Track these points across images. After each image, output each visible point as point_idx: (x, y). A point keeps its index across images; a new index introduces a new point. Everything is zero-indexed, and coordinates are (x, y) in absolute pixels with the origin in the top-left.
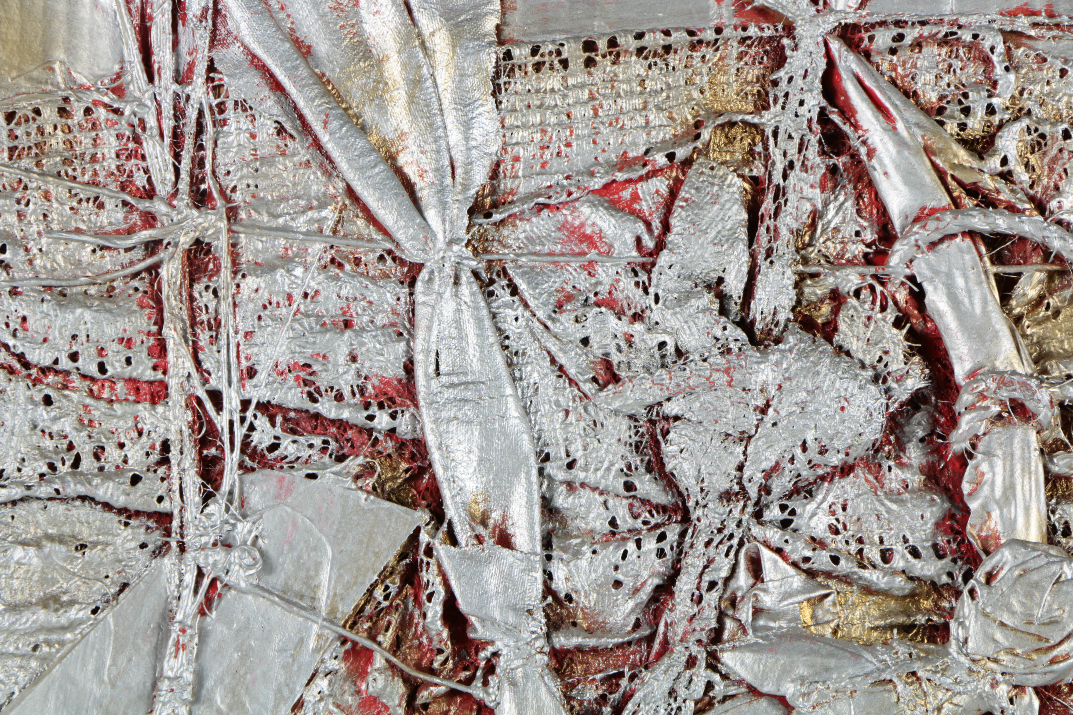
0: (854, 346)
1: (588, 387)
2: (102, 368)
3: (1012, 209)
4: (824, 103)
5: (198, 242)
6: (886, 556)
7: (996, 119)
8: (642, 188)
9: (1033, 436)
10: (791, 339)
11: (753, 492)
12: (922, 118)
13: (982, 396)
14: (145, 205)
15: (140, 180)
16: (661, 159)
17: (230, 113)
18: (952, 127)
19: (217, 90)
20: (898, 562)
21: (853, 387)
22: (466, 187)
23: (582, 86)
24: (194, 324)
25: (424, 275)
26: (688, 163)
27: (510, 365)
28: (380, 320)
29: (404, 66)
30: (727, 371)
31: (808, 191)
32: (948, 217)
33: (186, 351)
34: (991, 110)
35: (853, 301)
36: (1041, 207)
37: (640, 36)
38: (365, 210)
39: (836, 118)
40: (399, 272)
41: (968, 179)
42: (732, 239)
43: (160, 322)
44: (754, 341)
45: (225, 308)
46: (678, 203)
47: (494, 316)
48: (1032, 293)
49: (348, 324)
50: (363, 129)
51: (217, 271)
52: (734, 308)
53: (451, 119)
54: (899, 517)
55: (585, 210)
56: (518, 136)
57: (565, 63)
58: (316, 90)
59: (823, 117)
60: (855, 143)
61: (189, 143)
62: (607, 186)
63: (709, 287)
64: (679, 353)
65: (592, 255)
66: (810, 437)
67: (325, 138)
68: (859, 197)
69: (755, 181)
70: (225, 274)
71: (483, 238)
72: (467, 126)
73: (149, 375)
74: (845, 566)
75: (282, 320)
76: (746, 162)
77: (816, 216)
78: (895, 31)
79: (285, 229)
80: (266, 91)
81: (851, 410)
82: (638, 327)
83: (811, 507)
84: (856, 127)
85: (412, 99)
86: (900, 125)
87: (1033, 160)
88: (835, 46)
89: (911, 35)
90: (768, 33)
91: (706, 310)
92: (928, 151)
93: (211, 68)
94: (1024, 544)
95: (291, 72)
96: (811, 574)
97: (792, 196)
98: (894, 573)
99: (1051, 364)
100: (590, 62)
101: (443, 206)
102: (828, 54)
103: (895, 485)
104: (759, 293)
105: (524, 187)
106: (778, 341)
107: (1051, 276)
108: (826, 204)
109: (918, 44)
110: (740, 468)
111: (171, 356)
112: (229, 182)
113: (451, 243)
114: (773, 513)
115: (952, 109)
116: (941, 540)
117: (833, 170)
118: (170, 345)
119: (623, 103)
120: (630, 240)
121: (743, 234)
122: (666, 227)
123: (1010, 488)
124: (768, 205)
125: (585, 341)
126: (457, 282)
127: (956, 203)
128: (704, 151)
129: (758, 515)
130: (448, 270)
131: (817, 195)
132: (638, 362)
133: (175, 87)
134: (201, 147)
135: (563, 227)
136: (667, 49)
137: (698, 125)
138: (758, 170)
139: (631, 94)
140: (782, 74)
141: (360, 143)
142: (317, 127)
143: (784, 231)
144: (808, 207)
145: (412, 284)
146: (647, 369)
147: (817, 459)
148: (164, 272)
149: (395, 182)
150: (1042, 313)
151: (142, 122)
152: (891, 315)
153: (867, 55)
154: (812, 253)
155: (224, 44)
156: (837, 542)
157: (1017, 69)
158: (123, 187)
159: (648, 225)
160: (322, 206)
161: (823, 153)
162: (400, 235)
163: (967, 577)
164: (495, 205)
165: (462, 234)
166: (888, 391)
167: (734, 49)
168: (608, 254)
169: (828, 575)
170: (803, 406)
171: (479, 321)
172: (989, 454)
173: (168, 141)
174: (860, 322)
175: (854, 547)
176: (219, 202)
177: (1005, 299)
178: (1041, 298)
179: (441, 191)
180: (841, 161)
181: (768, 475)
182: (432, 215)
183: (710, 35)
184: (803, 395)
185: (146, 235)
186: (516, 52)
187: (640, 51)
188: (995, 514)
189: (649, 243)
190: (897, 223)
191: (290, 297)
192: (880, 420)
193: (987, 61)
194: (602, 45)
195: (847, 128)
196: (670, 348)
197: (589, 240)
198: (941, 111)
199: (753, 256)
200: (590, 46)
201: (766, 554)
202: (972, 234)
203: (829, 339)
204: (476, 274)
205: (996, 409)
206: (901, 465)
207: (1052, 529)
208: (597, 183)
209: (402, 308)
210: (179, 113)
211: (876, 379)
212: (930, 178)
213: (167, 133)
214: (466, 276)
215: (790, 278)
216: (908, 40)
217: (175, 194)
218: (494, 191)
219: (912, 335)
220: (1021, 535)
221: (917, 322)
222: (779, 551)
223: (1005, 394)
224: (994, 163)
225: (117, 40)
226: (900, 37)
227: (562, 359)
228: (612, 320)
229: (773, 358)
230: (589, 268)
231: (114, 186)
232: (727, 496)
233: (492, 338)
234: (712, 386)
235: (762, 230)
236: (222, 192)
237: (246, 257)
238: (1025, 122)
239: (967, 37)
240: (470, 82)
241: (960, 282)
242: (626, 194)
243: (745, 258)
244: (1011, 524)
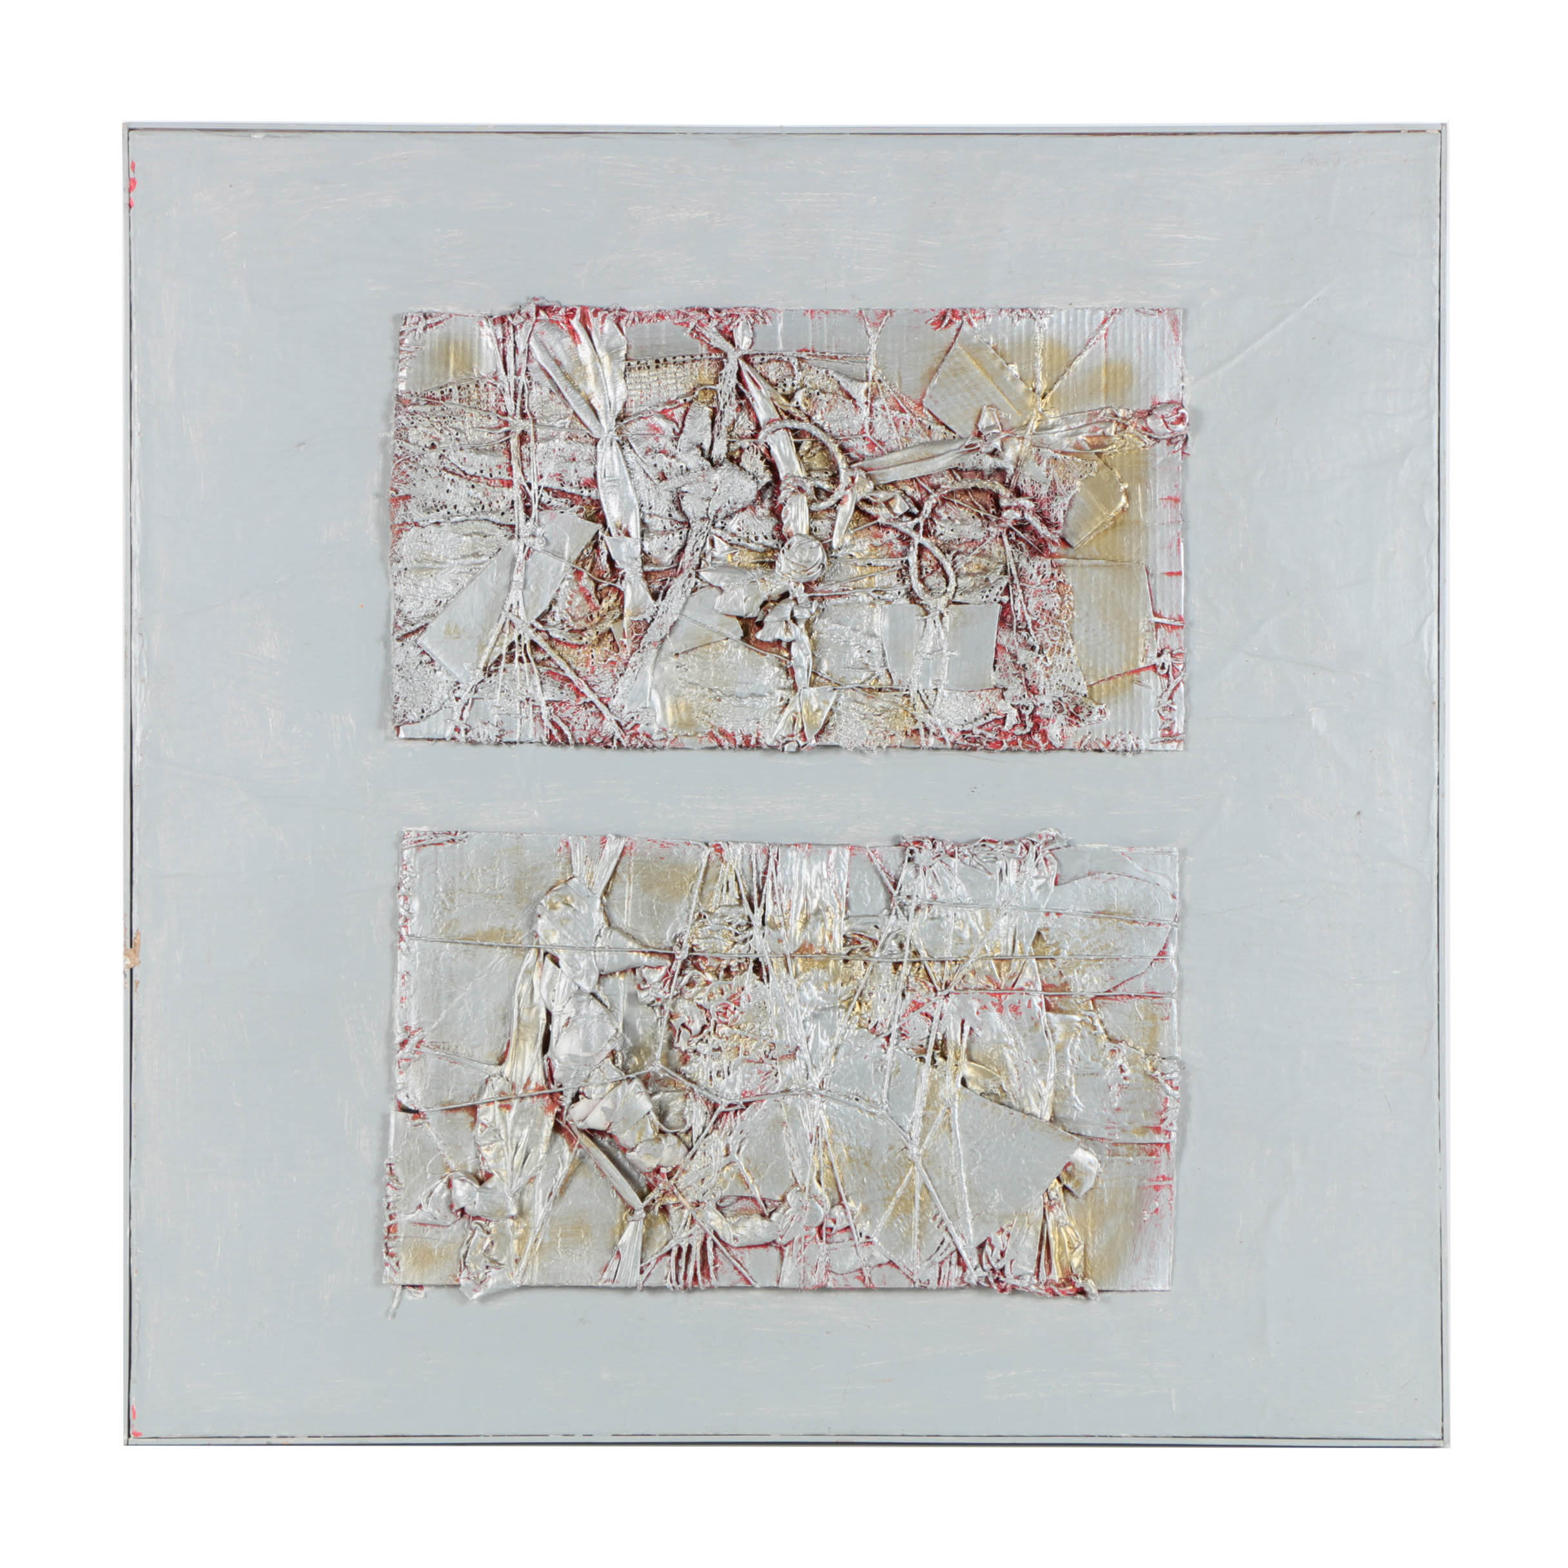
0: (747, 467)
1: (656, 482)
2: (491, 475)
3: (800, 420)
4: (737, 381)
5: (523, 431)
6: (756, 538)
7: (795, 388)
8: (675, 411)
9: (805, 498)
10: (725, 465)
11: (712, 518)
12: (770, 388)
13: (788, 485)
14: (505, 418)
15: (503, 410)
16: (681, 401)
17: (533, 386)
18: (780, 391)
19: (529, 378)
20: (760, 541)
21: (745, 482)
22: (614, 411)
23: (655, 375)
24: (522, 459)
25: (600, 442)
26: (691, 402)
27: (630, 473)
28: (585, 458)
29: (593, 369)
30: (703, 476)
31: (732, 413)
32: (778, 423)
33: (519, 470)
34: (793, 385)
35: (746, 451)
36: (810, 418)
37: (674, 358)
38: (580, 419)
39: (741, 387)
40: (591, 441)
41: (785, 409)
42: (706, 430)
43: (510, 459)
44: (713, 465)
45: (532, 454)
46: (688, 417)
47: (624, 457)
48: (806, 448)
49: (574, 460)
50: (579, 391)
51: (529, 441)
52: (706, 453)
53: (609, 387)
54: (761, 525)
55: (656, 419)
56: (633, 393)
57: (649, 367)
58: (563, 378)
59: (737, 387)
60: (748, 396)
61: (519, 396)
62: (663, 411)
63: (698, 446)
64: (687, 470)
65: (658, 435)
66: (731, 499)
67: (566, 395)
68: (749, 414)
69: (714, 409)
70: (532, 442)
71: (620, 429)
72: (615, 390)
73: (507, 478)
74: (742, 542)
75: (551, 458)
76: (711, 402)
77: (734, 421)
78: (761, 357)
79: (552, 426)
80: (546, 378)
81: (745, 490)
82: (673, 460)
83: (732, 522)
84: (748, 390)
85: (596, 381)
86: (763, 390)
87: (807, 402)
88: (741, 362)
89: (766, 358)
90: (719, 356)
91: (697, 455)
92: (772, 399)
93: (527, 370)
94: (801, 535)
95: (554, 372)
96: (731, 545)
97: (726, 414)
98: (759, 544)
99: (812, 473)
100: (657, 367)
101: (607, 418)
102: (739, 365)
103: (760, 514)
104: (715, 448)
105: (634, 411)
106: (721, 465)
107: (813, 442)
108: (738, 417)
109: (769, 361)
110: (707, 509)
111: (514, 471)
112: (533, 410)
113: (610, 431)
114: (719, 524)
115: (781, 384)
116: (775, 533)
117: (741, 405)
118: (514, 467)
119: (669, 382)
120: (671, 430)
121: (709, 428)
122: (683, 425)
123: (797, 516)
124: (718, 417)
125: (655, 465)
126: (611, 444)
127: (781, 417)
128: (697, 398)
129: (713, 525)
130: (608, 440)
131: (735, 414)
132: (673, 473)
133: (515, 377)
134: (523, 398)
135: (648, 425)
136: (684, 362)
137: (695, 389)
138: (715, 405)
139: (671, 378)
140: (723, 372)
141: (578, 396)
142: (563, 390)
143: (723, 427)
144: (732, 418)
145: (596, 445)
146: (677, 475)
147: (733, 506)
148: (512, 442)
149: (590, 410)
150: (809, 455)
151: (504, 390)
152: (759, 456)
153: (752, 365)
154: (733, 434)
155: (532, 362)
156: (740, 534)
157: (802, 370)
158: (497, 412)
159: (677, 424)
160: (565, 418)
161: (737, 399)
162: (592, 429)
163: (783, 546)
164: (625, 417)
165: (614, 428)
166: (758, 482)
167: (707, 362)
168: (663, 434)
169: (737, 545)
170: (729, 488)
171: (619, 459)
172: (790, 504)
173: (512, 396)
174: (749, 458)
175: (746, 536)
176: (530, 417)
177: (797, 450)
178: (809, 450)
179: (606, 413)
180: (743, 402)
181: (717, 512)
182: (603, 421)
183: (698, 357)
184: (729, 485)
185: (505, 429)
186: (632, 363)
187: (675, 363)
188: (792, 524)
189: (678, 431)
190: (762, 424)
191: (554, 450)
192: (755, 493)
193: (792, 367)
194: (661, 361)
195: (745, 391)
196: (684, 468)
197: (657, 429)
198: (777, 385)
199: (713, 435)
200: (657, 361)
201: (716, 539)
202: (787, 429)
203: (738, 464)
204: (618, 442)
205: (793, 489)
206: (762, 507)
207: (811, 529)
208: (660, 409)
209: (593, 454)
210: (516, 386)
211: (754, 478)
212: (772, 409)
213: (512, 393)
214: (615, 443)
215: (725, 443)
216: (766, 360)
217: (515, 415)
218: (624, 412)
219: (767, 463)
220: (800, 532)
221: (768, 458)
222: (720, 537)
223: (795, 484)
224: (794, 403)
225: (495, 361)
226: (763, 359)
227: (647, 472)
228: (665, 458)
229: (719, 471)
230: (657, 439)
231: (494, 412)
232: (703, 519)
233: (623, 464)
234: (698, 481)
235: (716, 426)
236: (531, 413)
237: (539, 436)
238: (804, 389)
239: (786, 359)
240: (616, 374)
241: (782, 445)
242: (670, 413)
243: (710, 436)
244: (796, 528)
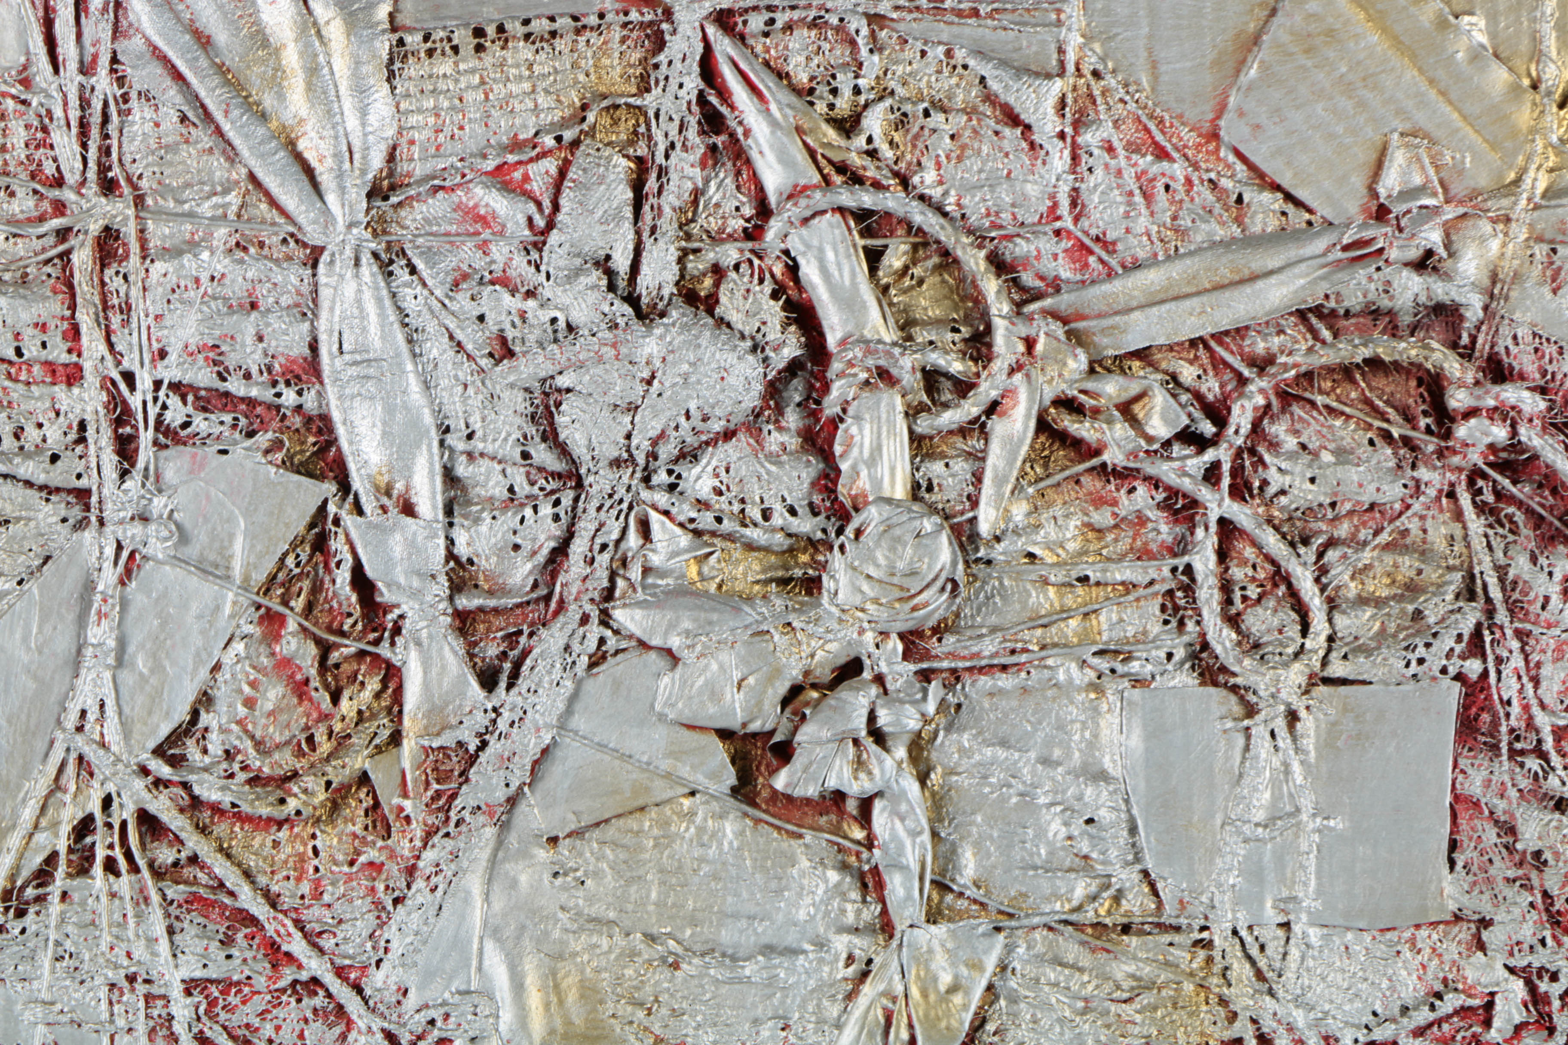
0: (735, 318)
1: (485, 362)
2: (19, 352)
3: (877, 185)
4: (702, 85)
5: (107, 229)
6: (766, 515)
7: (862, 99)
8: (533, 169)
9: (898, 400)
10: (675, 314)
11: (641, 459)
12: (793, 99)
13: (850, 364)
14: (55, 193)
15: (49, 169)
16: (549, 141)
17: (134, 103)
18: (821, 107)
19: (121, 81)
20: (777, 520)
21: (731, 358)
22: (363, 172)
23: (473, 71)
24: (105, 308)
25: (325, 257)
26: (575, 144)
27: (410, 341)
28: (285, 301)
29: (301, 54)
30: (614, 345)
31: (689, 171)
32: (818, 195)
33: (99, 335)
34: (857, 91)
35: (733, 275)
36: (904, 182)
37: (526, 22)
38: (267, 194)
39: (714, 100)
40: (301, 254)
41: (836, 157)
42: (617, 218)
43: (73, 307)
44: (640, 315)
45: (135, 292)
46: (567, 183)
47: (394, 295)
48: (898, 264)
49: (254, 306)
50: (263, 117)
51: (126, 257)
52: (622, 284)
53: (348, 104)
54: (778, 478)
55: (479, 191)
56: (413, 120)
57: (455, 49)
58: (217, 80)
59: (702, 99)
60: (732, 124)
61: (95, 132)
62: (499, 168)
63: (597, 264)
64: (570, 328)
65: (486, 234)
66: (693, 406)
67: (226, 127)
68: (738, 173)
69: (640, 161)
70: (134, 260)
71: (382, 219)
72: (363, 112)
73: (65, 358)
74: (728, 525)
75: (190, 303)
76: (631, 143)
77: (697, 194)
78: (767, 16)
79: (191, 215)
80: (168, 82)
81: (731, 380)
82: (531, 303)
83: (697, 470)
84: (732, 107)
85: (310, 87)
86: (773, 107)
87: (897, 136)
88: (711, 30)
89: (782, 19)
90: (648, 17)
91: (595, 287)
92: (799, 130)
93: (114, 60)
94: (889, 501)
95: (192, 63)
96: (698, 533)
97: (674, 176)
98: (774, 530)
99: (916, 331)
100: (479, 48)
101: (342, 190)
102: (705, 39)
103: (774, 448)
104: (645, 269)
105: (419, 170)
106: (662, 315)
107: (915, 247)
108: (707, 181)
109: (789, 27)
110: (628, 437)
111: (85, 340)
112: (135, 170)
113: (350, 226)
114: (661, 477)
115: (822, 90)
116: (817, 499)
117: (713, 148)
118: (84, 329)
119: (513, 88)
120: (522, 220)
121: (628, 212)
122: (556, 207)
123: (877, 450)
124: (652, 184)
125: (481, 318)
126: (357, 263)
127: (826, 179)
128: (591, 132)
129: (646, 480)
130: (349, 252)
131: (697, 173)
132: (532, 338)
133: (80, 78)
134: (107, 136)
135: (458, 208)
136: (553, 34)
137: (584, 107)
138: (642, 150)
139: (520, 78)
140: (662, 58)
141: (261, 131)
142: (218, 116)
143: (667, 210)
144: (689, 185)
145: (315, 266)
146: (541, 345)
147: (700, 426)
148: (75, 258)
149: (296, 168)
150: (907, 282)
151: (49, 113)
152: (768, 287)
153: (742, 38)
154: (695, 229)
155: (126, 36)
156: (721, 503)
157: (881, 50)
158: (33, 176)
159: (539, 204)
160: (226, 191)
161: (702, 132)
162: (301, 219)
163: (840, 532)
164: (393, 188)
165: (361, 217)
166: (765, 360)
167: (617, 34)
168: (501, 233)
169: (713, 534)
170: (686, 377)
171: (379, 301)
172: (858, 418)
173: (74, 130)
174: (739, 295)
175: (736, 507)
176: (126, 190)
177: (873, 269)
178: (906, 268)
179: (340, 176)
180: (720, 140)
181: (655, 442)
182: (331, 199)
183: (593, 20)
184: (685, 367)
185: (57, 223)
186: (408, 39)
187: (527, 36)
188: (864, 473)
189: (540, 222)
190: (773, 199)
191: (197, 281)
192: (758, 388)
193: (853, 43)
194: (491, 30)
195: (724, 110)
196: (562, 324)
197: (482, 220)
198: (811, 91)
199: (638, 233)
200: (479, 32)
201: (655, 518)
202: (841, 210)
203: (710, 312)
204: (375, 255)
205: (864, 376)
206: (780, 429)
207: (916, 486)
208: (490, 165)
209: (306, 289)
210: (85, 104)
211: (754, 349)
212: (801, 157)
213: (74, 123)
214: (366, 258)
215: (673, 254)
216: (779, 24)
217: (83, 183)
218: (391, 174)
219: (789, 306)
220: (887, 494)
221: (792, 293)
222: (666, 513)
223: (870, 363)
224: (860, 142)
225: (23, 33)
226: (771, 22)
227: (459, 335)
228: (506, 297)
229: (658, 331)
230: (483, 247)
231: (24, 176)
232: (616, 463)
233: (393, 316)
234: (601, 360)
235: (646, 208)
236: (129, 179)
237: (153, 243)
238: (888, 102)
239: (834, 20)
240: (364, 69)
241: (830, 255)
242: (517, 175)
243: (631, 235)
244: (877, 483)
